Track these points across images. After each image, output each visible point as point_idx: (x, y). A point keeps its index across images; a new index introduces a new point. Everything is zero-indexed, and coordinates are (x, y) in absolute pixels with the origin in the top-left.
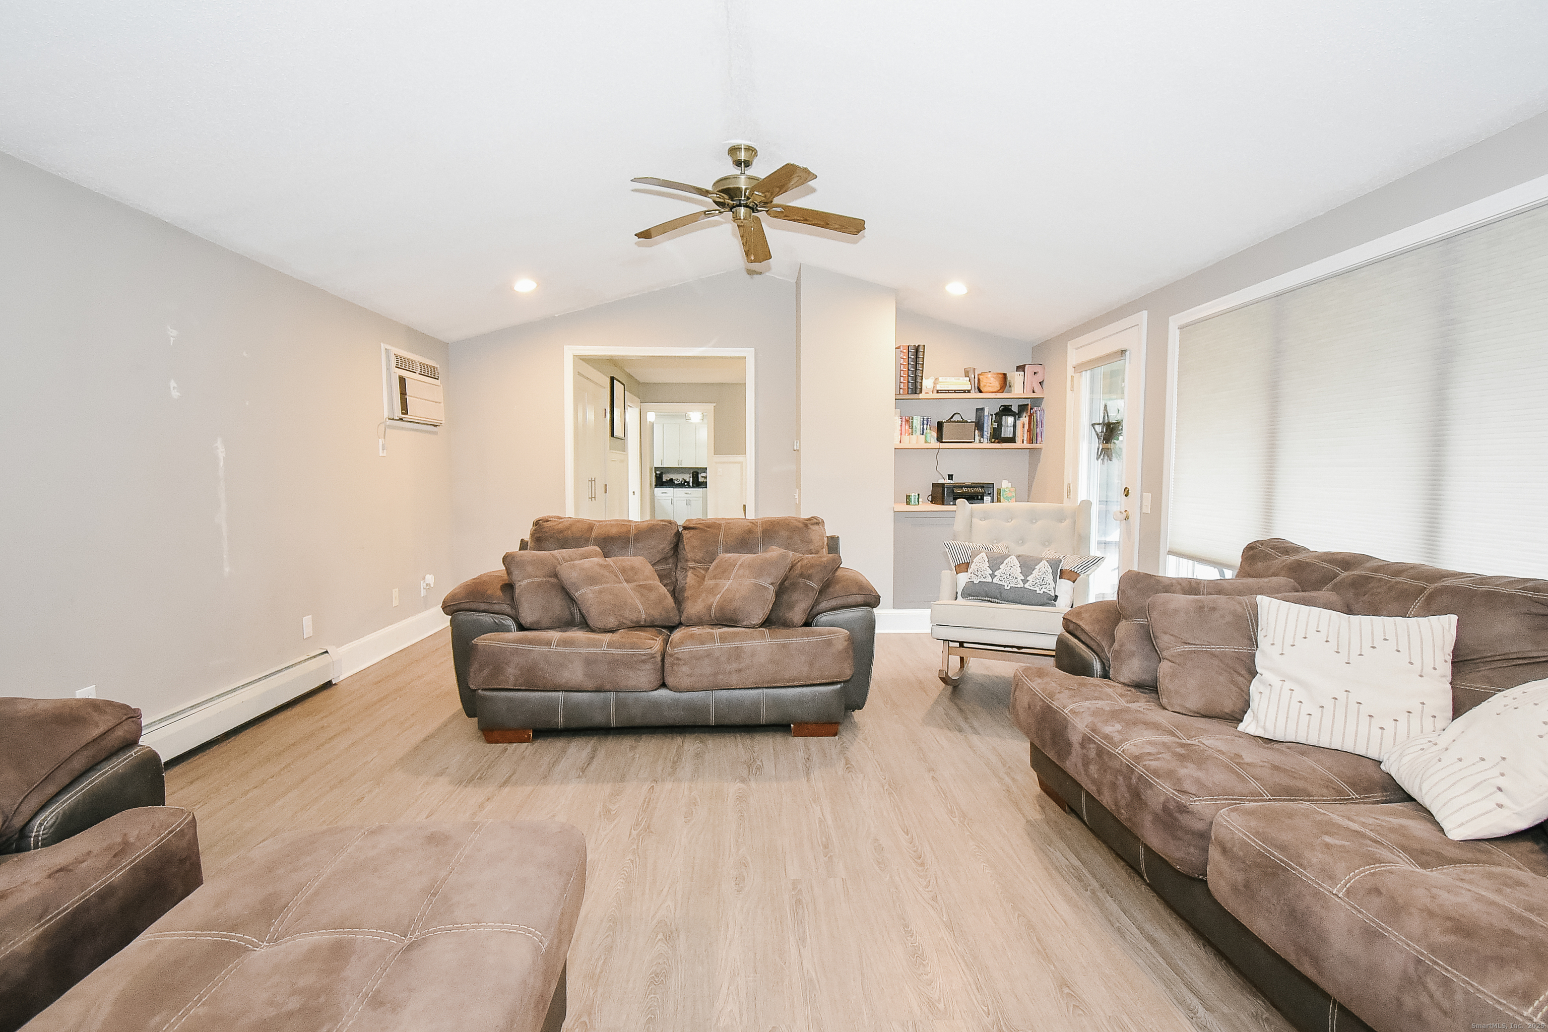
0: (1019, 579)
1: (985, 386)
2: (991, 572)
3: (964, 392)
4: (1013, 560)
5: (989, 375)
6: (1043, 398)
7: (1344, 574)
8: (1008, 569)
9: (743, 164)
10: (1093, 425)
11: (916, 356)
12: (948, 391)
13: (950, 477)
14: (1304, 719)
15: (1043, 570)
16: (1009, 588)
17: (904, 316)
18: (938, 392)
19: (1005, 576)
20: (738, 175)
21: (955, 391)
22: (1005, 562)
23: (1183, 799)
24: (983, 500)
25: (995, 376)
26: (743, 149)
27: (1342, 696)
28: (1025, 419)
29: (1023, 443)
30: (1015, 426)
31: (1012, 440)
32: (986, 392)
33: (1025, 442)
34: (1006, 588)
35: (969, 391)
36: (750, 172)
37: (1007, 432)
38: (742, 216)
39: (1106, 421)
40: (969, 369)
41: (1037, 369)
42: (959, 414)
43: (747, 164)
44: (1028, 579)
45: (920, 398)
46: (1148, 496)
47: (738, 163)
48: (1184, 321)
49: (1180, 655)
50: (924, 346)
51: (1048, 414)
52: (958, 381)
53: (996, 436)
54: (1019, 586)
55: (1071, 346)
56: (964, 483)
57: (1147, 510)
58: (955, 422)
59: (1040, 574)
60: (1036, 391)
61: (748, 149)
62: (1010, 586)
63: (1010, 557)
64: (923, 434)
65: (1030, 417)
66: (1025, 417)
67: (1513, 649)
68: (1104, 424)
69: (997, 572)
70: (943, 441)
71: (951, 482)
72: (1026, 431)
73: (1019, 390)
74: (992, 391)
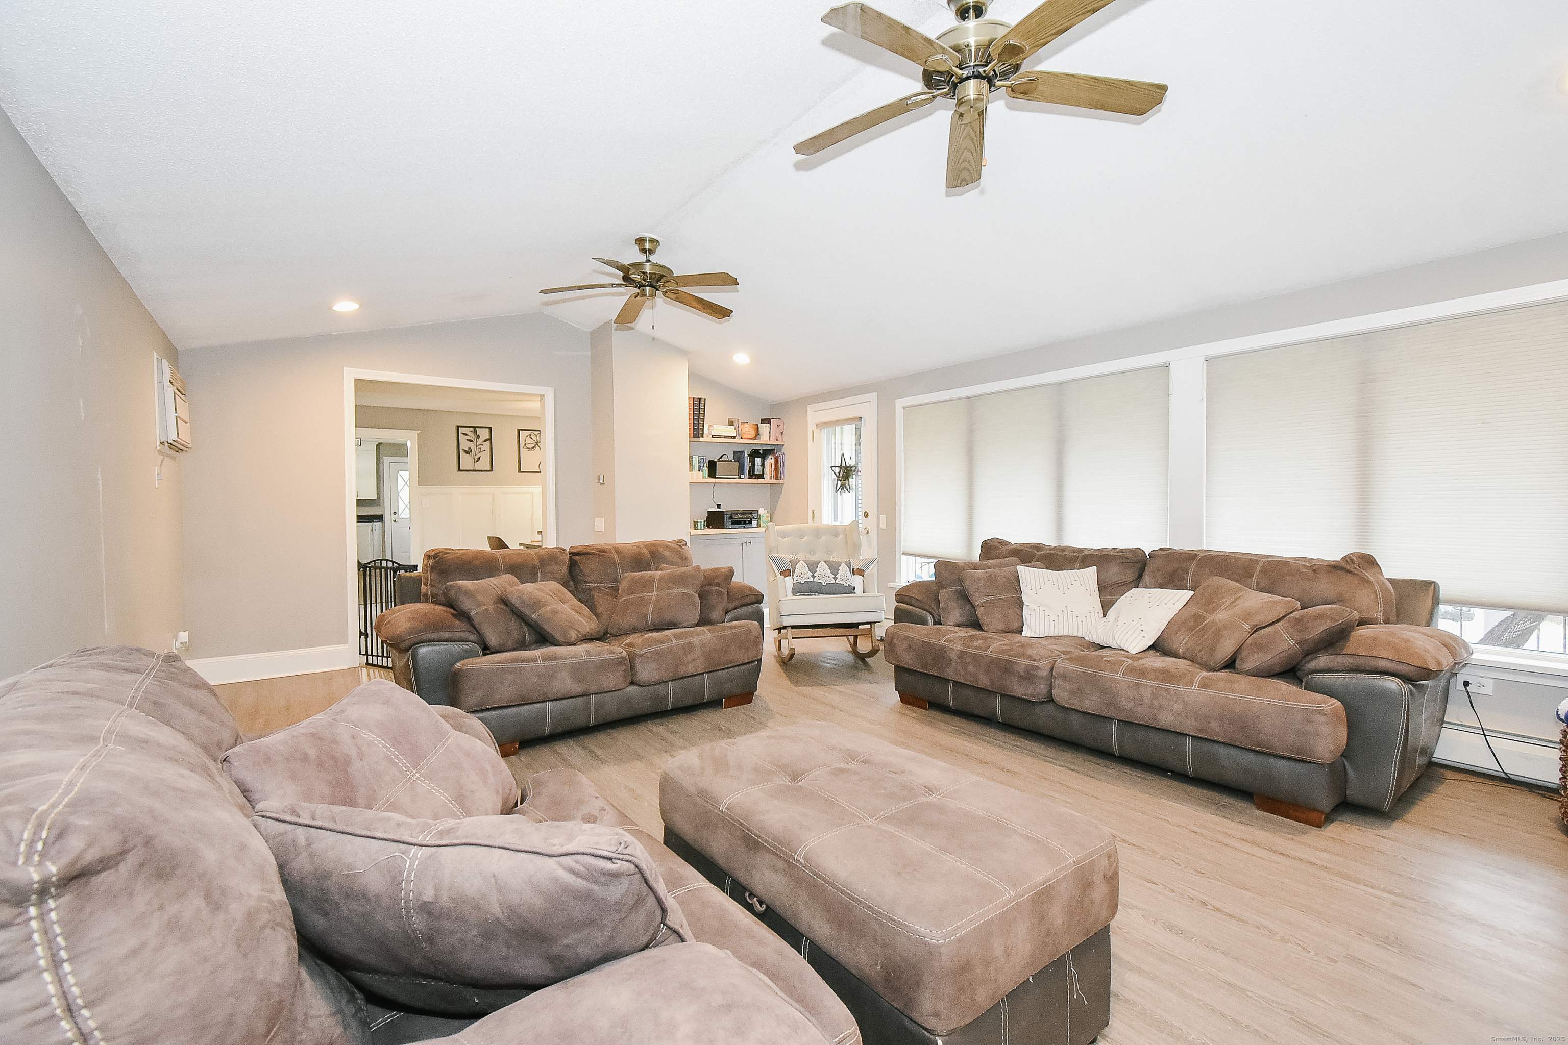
0: (831, 577)
1: (744, 433)
2: (812, 574)
3: (731, 437)
4: (822, 565)
5: (746, 425)
6: (783, 445)
7: (1039, 553)
8: (822, 571)
9: (648, 252)
10: (831, 467)
11: (698, 408)
12: (720, 437)
13: (719, 506)
14: (1052, 623)
15: (844, 571)
16: (825, 584)
17: (693, 376)
18: (712, 437)
19: (822, 576)
20: (644, 262)
21: (725, 438)
22: (819, 566)
23: (1034, 663)
24: (752, 523)
25: (752, 426)
26: (647, 241)
27: (1065, 609)
28: (770, 461)
29: (771, 479)
30: (763, 465)
31: (761, 476)
32: (745, 439)
33: (772, 478)
34: (823, 584)
35: (734, 437)
36: (653, 258)
37: (758, 470)
38: (647, 293)
39: (844, 465)
40: (734, 420)
41: (779, 422)
42: (725, 454)
43: (651, 252)
44: (837, 576)
45: (700, 441)
46: (883, 518)
47: (644, 251)
48: (905, 404)
49: (986, 602)
50: (705, 399)
51: (789, 457)
52: (727, 429)
53: (752, 475)
54: (832, 582)
55: (810, 408)
56: (738, 511)
57: (883, 526)
58: (722, 461)
59: (844, 572)
60: (778, 439)
61: (652, 241)
62: (826, 583)
63: (820, 563)
64: (700, 471)
65: (776, 459)
66: (771, 459)
67: (1117, 579)
68: (840, 467)
69: (815, 573)
70: (717, 476)
71: (720, 510)
72: (773, 470)
73: (766, 438)
74: (749, 437)
